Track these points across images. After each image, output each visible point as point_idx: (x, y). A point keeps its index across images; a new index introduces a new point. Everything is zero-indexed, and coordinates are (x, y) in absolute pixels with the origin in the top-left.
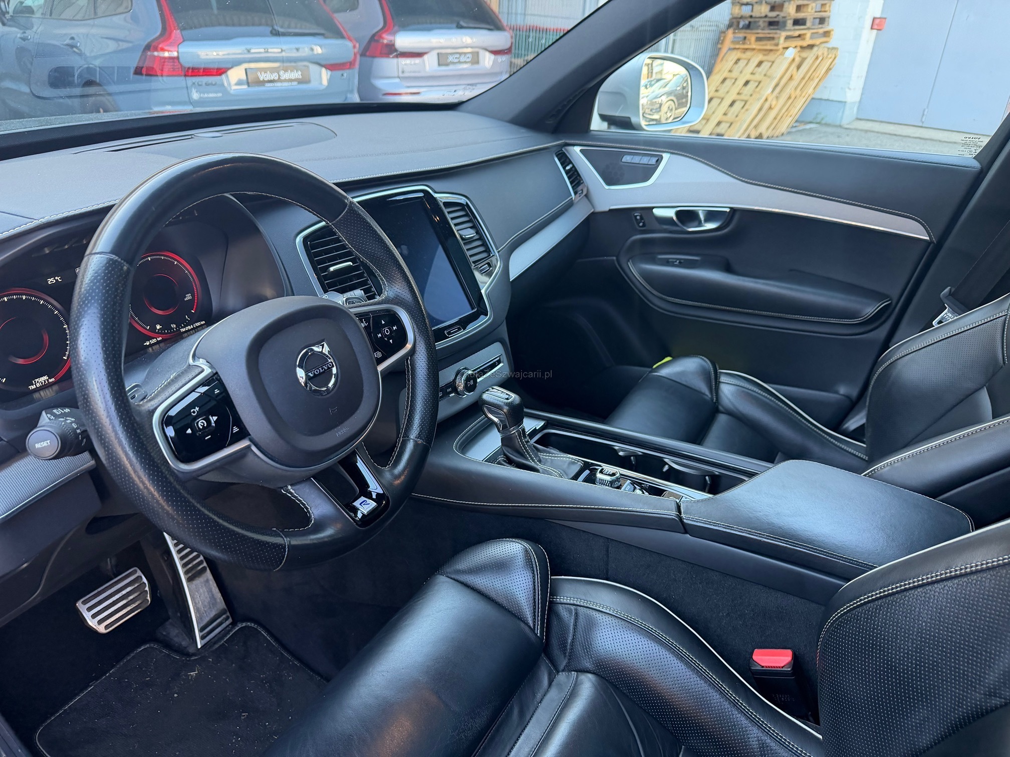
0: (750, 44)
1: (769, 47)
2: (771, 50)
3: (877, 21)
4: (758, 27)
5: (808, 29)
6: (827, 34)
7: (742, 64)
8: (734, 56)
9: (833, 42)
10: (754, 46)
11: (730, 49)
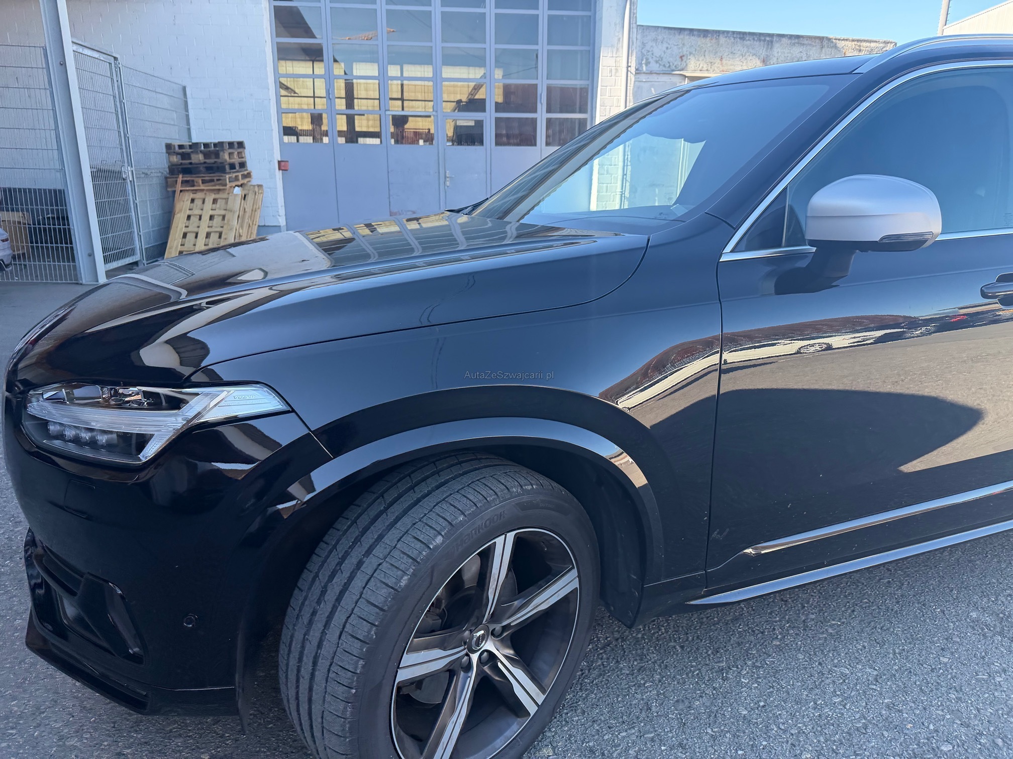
0: (199, 186)
1: (217, 187)
2: (219, 190)
3: (283, 164)
4: (199, 172)
5: (238, 172)
6: (248, 175)
7: (198, 202)
8: (188, 196)
9: (255, 181)
10: (202, 187)
11: (181, 191)
